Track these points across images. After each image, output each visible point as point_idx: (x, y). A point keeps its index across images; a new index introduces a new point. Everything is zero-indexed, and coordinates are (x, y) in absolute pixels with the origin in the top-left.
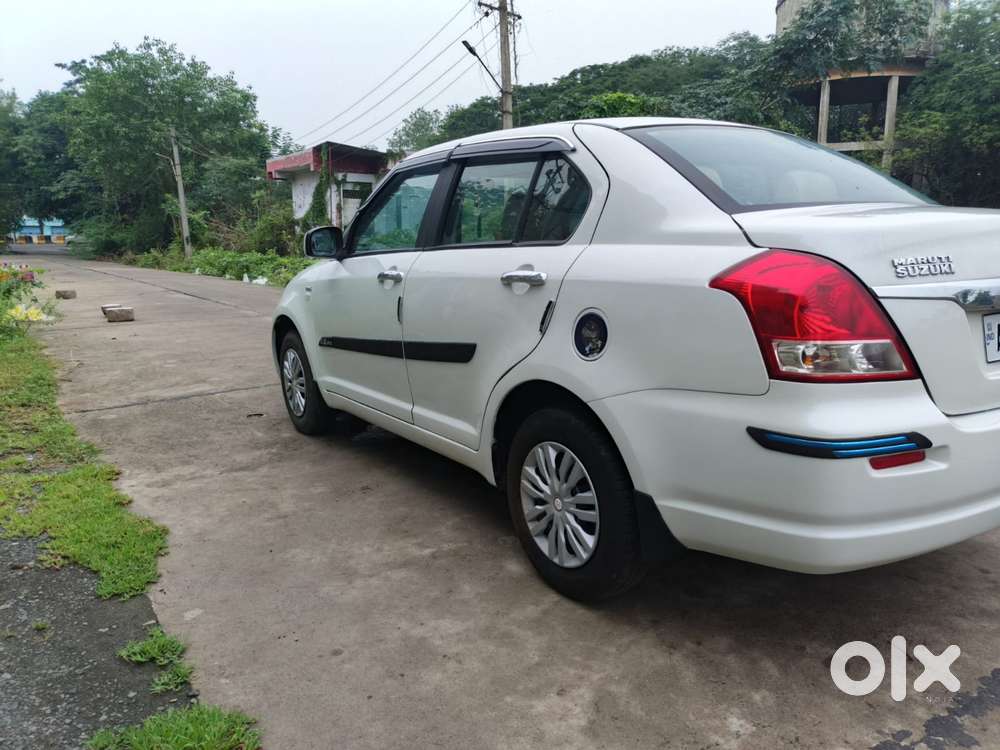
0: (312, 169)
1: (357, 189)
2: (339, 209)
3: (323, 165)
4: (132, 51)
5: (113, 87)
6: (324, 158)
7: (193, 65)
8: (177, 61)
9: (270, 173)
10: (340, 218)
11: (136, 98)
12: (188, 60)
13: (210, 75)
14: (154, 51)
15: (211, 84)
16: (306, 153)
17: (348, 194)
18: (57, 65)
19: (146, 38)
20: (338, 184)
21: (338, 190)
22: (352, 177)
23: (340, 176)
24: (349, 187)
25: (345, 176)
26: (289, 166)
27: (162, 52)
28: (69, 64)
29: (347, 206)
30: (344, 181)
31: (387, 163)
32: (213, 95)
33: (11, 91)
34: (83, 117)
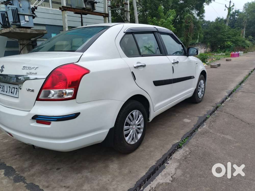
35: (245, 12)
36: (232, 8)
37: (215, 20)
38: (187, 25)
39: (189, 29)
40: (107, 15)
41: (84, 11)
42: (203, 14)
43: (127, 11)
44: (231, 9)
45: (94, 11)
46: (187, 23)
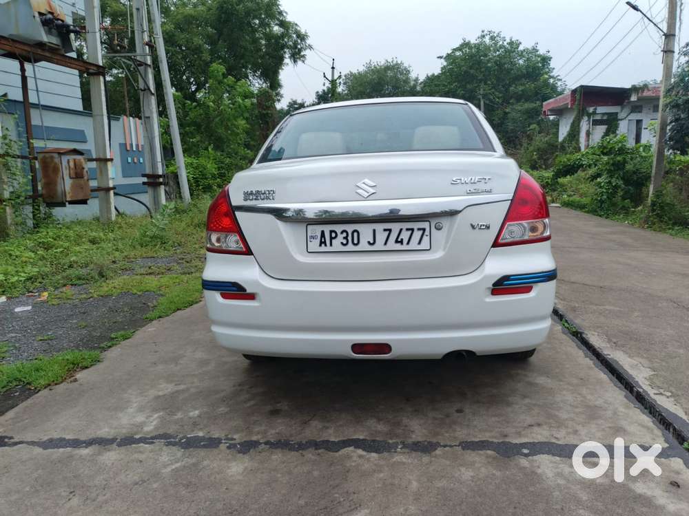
0: (569, 106)
1: (605, 118)
2: (588, 134)
3: (576, 103)
4: (473, 41)
5: (460, 67)
6: (578, 97)
7: (511, 43)
8: (501, 43)
9: (545, 112)
10: (588, 141)
11: (472, 71)
12: (508, 41)
13: (521, 48)
14: (487, 40)
15: (521, 55)
16: (567, 96)
17: (596, 123)
18: (438, 57)
19: (483, 32)
20: (589, 115)
21: (589, 120)
22: (601, 110)
23: (591, 110)
24: (598, 117)
25: (596, 109)
26: (557, 105)
27: (492, 38)
28: (445, 56)
29: (594, 131)
30: (594, 113)
31: (630, 96)
32: (521, 62)
33: (416, 76)
34: (441, 87)
35: (346, 92)
36: (338, 81)
37: (288, 106)
38: (265, 112)
39: (268, 124)
40: (101, 70)
41: (39, 51)
42: (279, 89)
43: (146, 64)
44: (336, 83)
45: (68, 54)
46: (265, 110)
